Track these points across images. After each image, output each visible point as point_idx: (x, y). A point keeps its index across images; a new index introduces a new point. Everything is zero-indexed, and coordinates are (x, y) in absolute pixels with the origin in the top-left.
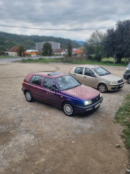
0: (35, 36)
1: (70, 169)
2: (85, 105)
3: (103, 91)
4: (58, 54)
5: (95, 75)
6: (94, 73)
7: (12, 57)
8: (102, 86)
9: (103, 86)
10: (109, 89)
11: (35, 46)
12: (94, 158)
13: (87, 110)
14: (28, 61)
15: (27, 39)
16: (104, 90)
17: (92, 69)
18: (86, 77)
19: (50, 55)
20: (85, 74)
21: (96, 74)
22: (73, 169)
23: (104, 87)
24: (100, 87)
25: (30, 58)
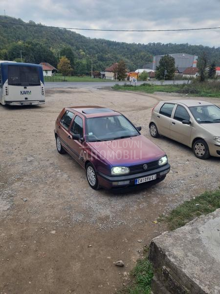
0: (154, 44)
1: (4, 273)
2: (112, 173)
3: (200, 155)
4: (188, 76)
5: (191, 121)
6: (189, 117)
7: (110, 81)
8: (200, 144)
9: (202, 145)
10: (213, 152)
11: (152, 61)
12: (58, 269)
13: (115, 184)
14: (123, 87)
15: (141, 51)
16: (203, 153)
17: (189, 108)
18: (174, 123)
19: (169, 78)
20: (175, 118)
21: (192, 119)
22: (7, 274)
23: (203, 148)
24: (196, 146)
25: (128, 83)
